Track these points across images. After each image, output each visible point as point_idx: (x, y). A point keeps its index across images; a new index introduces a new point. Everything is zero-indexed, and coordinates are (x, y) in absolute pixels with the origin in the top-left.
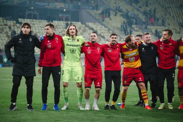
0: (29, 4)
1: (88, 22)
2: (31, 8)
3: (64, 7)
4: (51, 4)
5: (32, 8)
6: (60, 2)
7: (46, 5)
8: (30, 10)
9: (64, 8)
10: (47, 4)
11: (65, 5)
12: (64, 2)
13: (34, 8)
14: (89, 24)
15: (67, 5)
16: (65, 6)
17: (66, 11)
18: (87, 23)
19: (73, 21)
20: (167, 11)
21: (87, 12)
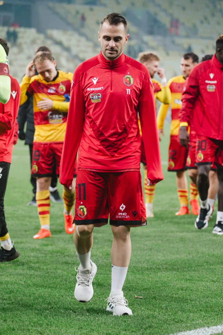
14: (52, 34)
17: (4, 4)
18: (49, 32)
20: (215, 6)
21: (49, 8)
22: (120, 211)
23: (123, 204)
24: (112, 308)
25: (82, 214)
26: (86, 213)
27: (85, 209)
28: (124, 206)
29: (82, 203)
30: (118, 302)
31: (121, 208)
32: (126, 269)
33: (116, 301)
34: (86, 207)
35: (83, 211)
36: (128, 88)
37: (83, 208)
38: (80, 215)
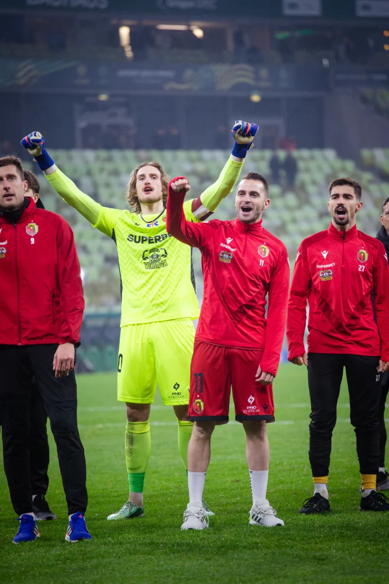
0: (85, 81)
1: (372, 146)
2: (96, 95)
3: (250, 81)
4: (189, 73)
5: (103, 97)
6: (234, 62)
7: (167, 80)
8: (96, 107)
9: (251, 89)
10: (170, 74)
11: (256, 73)
12: (250, 61)
13: (112, 96)
14: (373, 157)
15: (264, 73)
16: (257, 78)
17: (264, 100)
18: (366, 153)
19: (300, 146)
21: (364, 100)
22: (249, 404)
23: (251, 396)
24: (259, 521)
25: (199, 410)
26: (202, 409)
27: (202, 404)
28: (253, 398)
29: (198, 396)
30: (266, 513)
31: (249, 401)
32: (267, 473)
33: (263, 512)
34: (203, 401)
35: (200, 406)
36: (263, 259)
37: (199, 403)
38: (196, 410)
